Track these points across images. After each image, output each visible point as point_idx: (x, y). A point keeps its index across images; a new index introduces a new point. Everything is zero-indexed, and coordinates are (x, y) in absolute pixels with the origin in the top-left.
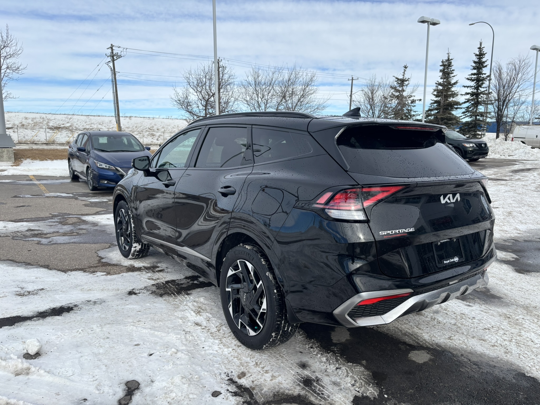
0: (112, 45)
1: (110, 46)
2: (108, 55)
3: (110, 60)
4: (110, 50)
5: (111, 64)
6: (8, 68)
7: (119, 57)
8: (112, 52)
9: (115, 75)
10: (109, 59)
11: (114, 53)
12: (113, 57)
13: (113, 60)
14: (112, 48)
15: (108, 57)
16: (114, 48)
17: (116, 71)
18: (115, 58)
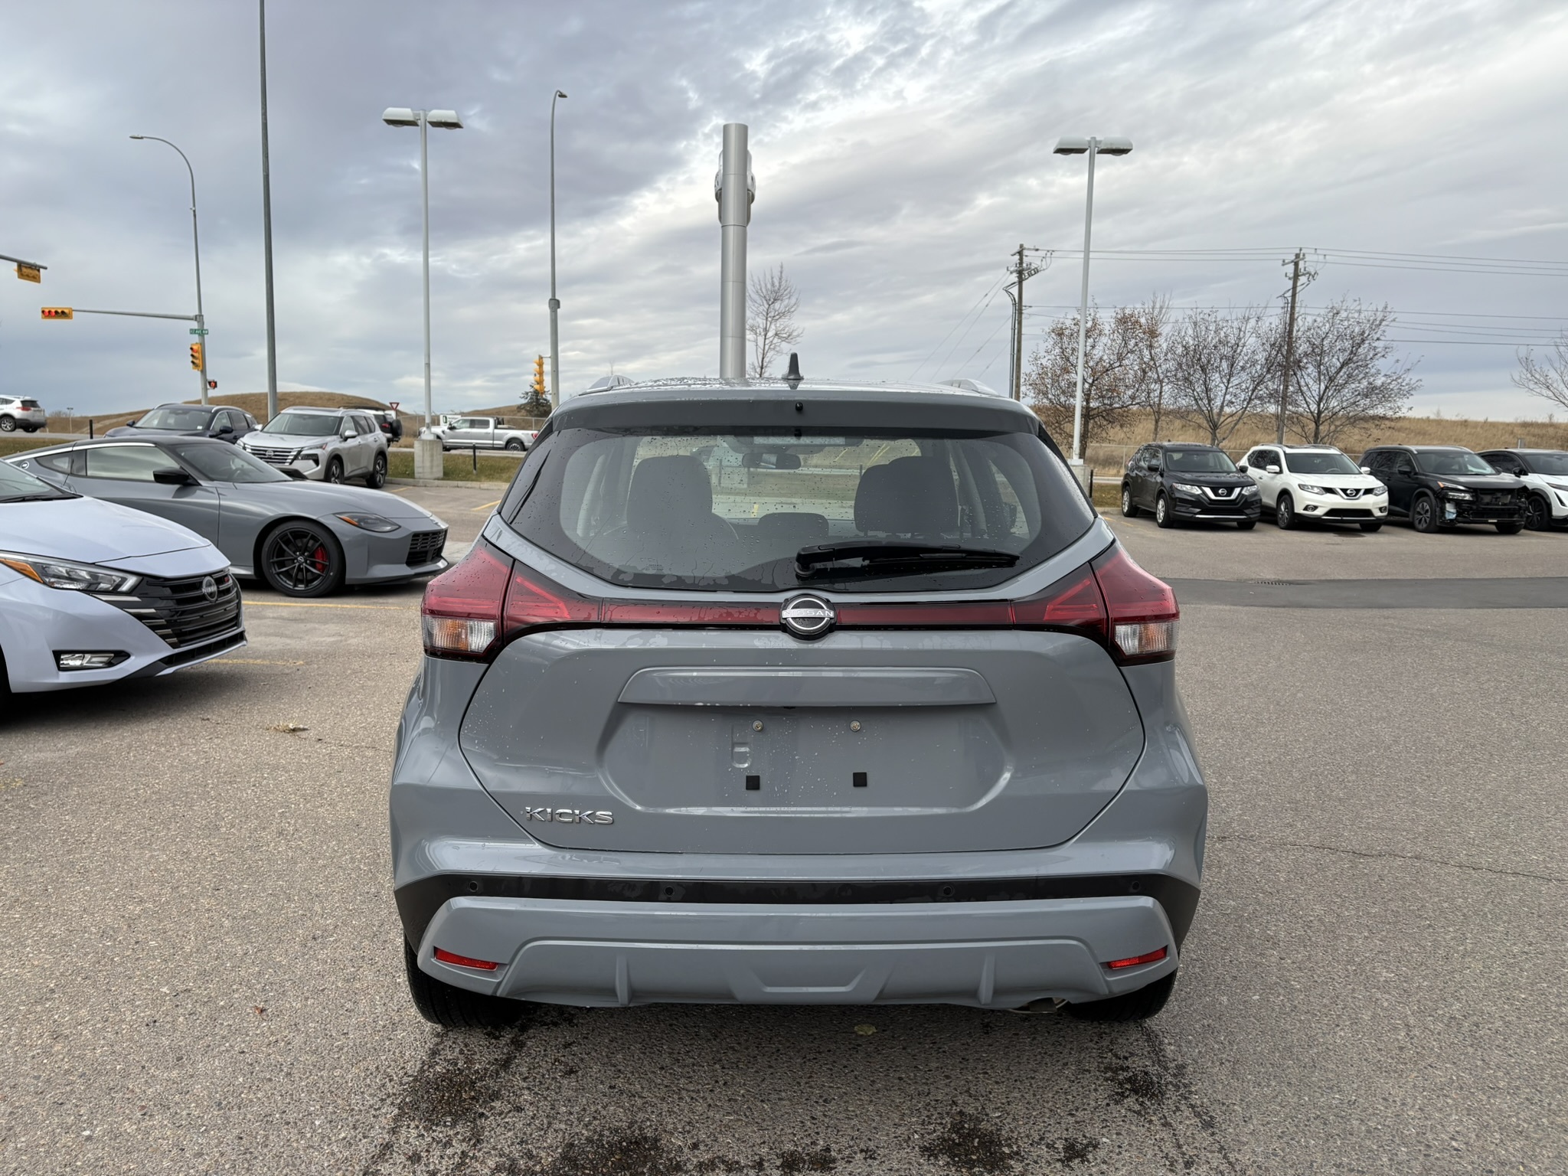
0: (1021, 246)
1: (1018, 249)
2: (1012, 269)
3: (1016, 280)
4: (1017, 257)
5: (1015, 291)
6: (776, 334)
7: (1037, 271)
8: (1021, 263)
9: (1021, 313)
10: (1014, 278)
11: (1024, 265)
12: (1020, 273)
13: (1020, 283)
14: (1020, 253)
15: (1011, 273)
16: (1025, 253)
17: (1024, 304)
18: (1026, 273)
